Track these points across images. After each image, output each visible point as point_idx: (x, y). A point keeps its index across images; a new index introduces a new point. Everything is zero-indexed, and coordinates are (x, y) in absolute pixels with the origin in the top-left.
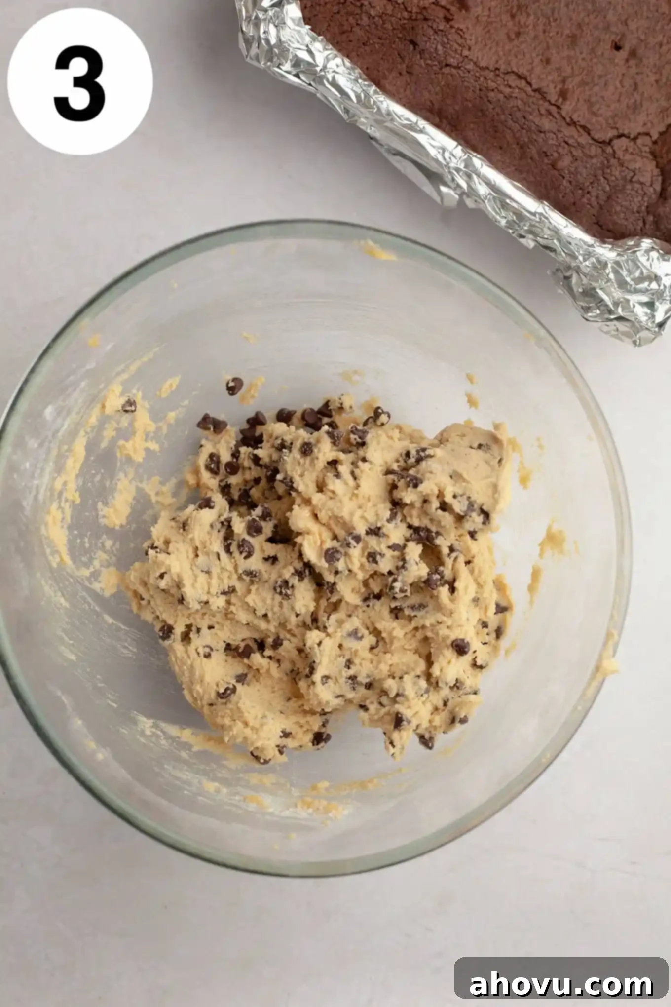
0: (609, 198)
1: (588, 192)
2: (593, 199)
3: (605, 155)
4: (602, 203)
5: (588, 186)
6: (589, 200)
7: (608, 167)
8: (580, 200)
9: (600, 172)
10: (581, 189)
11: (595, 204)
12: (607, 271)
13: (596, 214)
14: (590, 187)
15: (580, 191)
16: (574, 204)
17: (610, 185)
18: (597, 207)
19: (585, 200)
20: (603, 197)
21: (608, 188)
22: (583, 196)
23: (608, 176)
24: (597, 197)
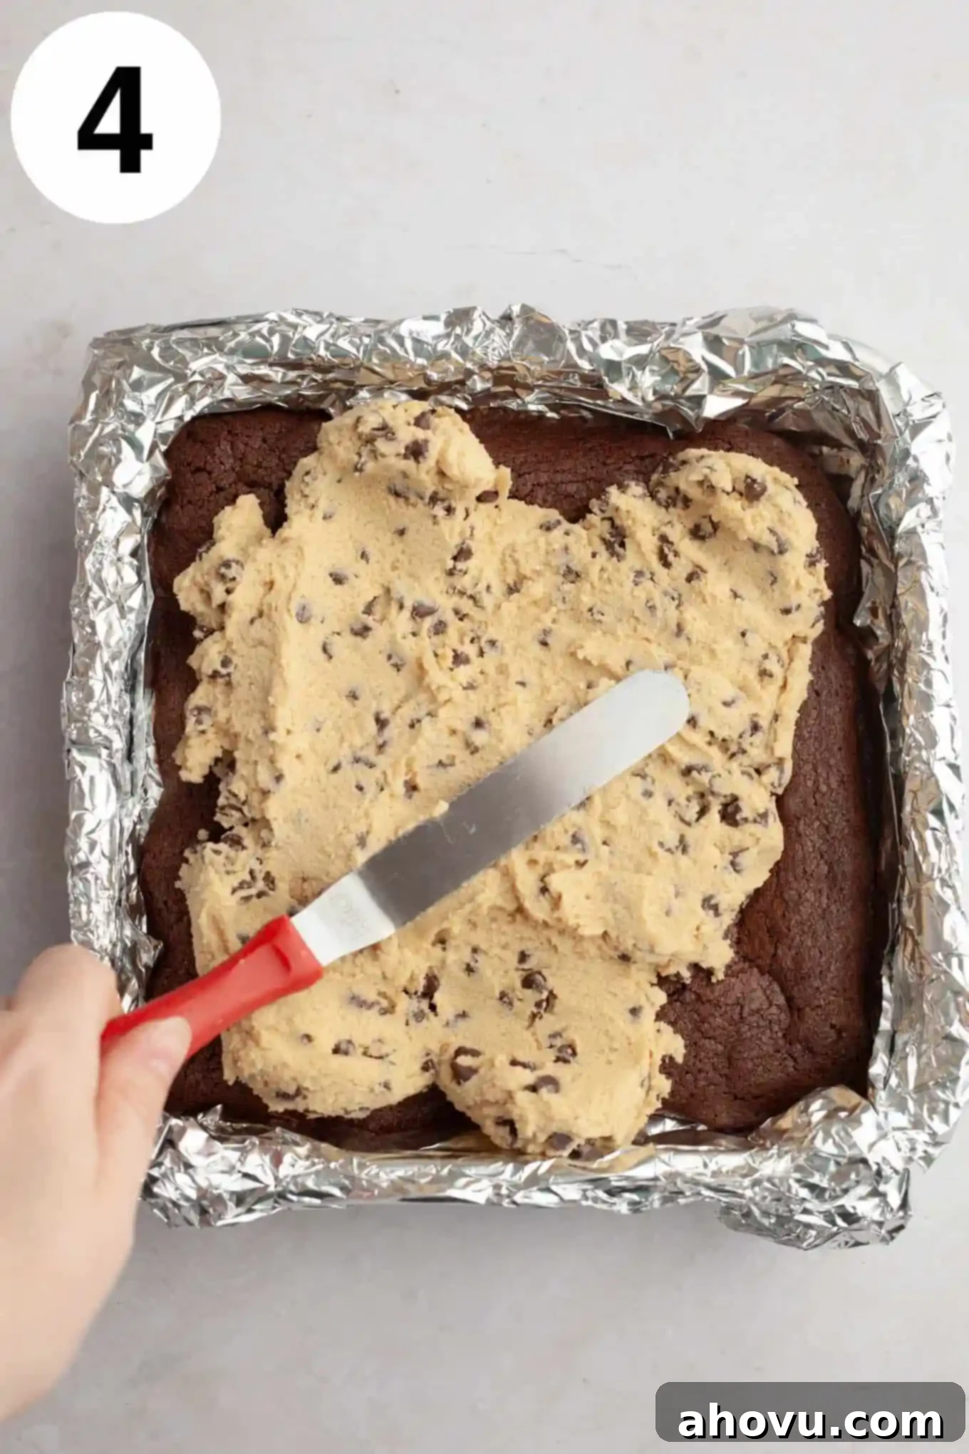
0: (730, 1059)
1: (700, 1071)
2: (711, 1074)
3: (689, 1008)
4: (726, 1071)
5: (694, 1064)
6: (706, 1079)
7: (703, 1022)
8: (696, 1087)
9: (697, 1035)
10: (687, 1073)
11: (718, 1079)
12: (794, 1191)
13: (727, 1090)
14: (698, 1063)
15: (689, 1077)
16: (692, 1095)
17: (720, 1043)
18: (723, 1080)
19: (702, 1083)
20: (721, 1063)
21: (720, 1048)
22: (696, 1080)
23: (711, 1033)
24: (715, 1069)
